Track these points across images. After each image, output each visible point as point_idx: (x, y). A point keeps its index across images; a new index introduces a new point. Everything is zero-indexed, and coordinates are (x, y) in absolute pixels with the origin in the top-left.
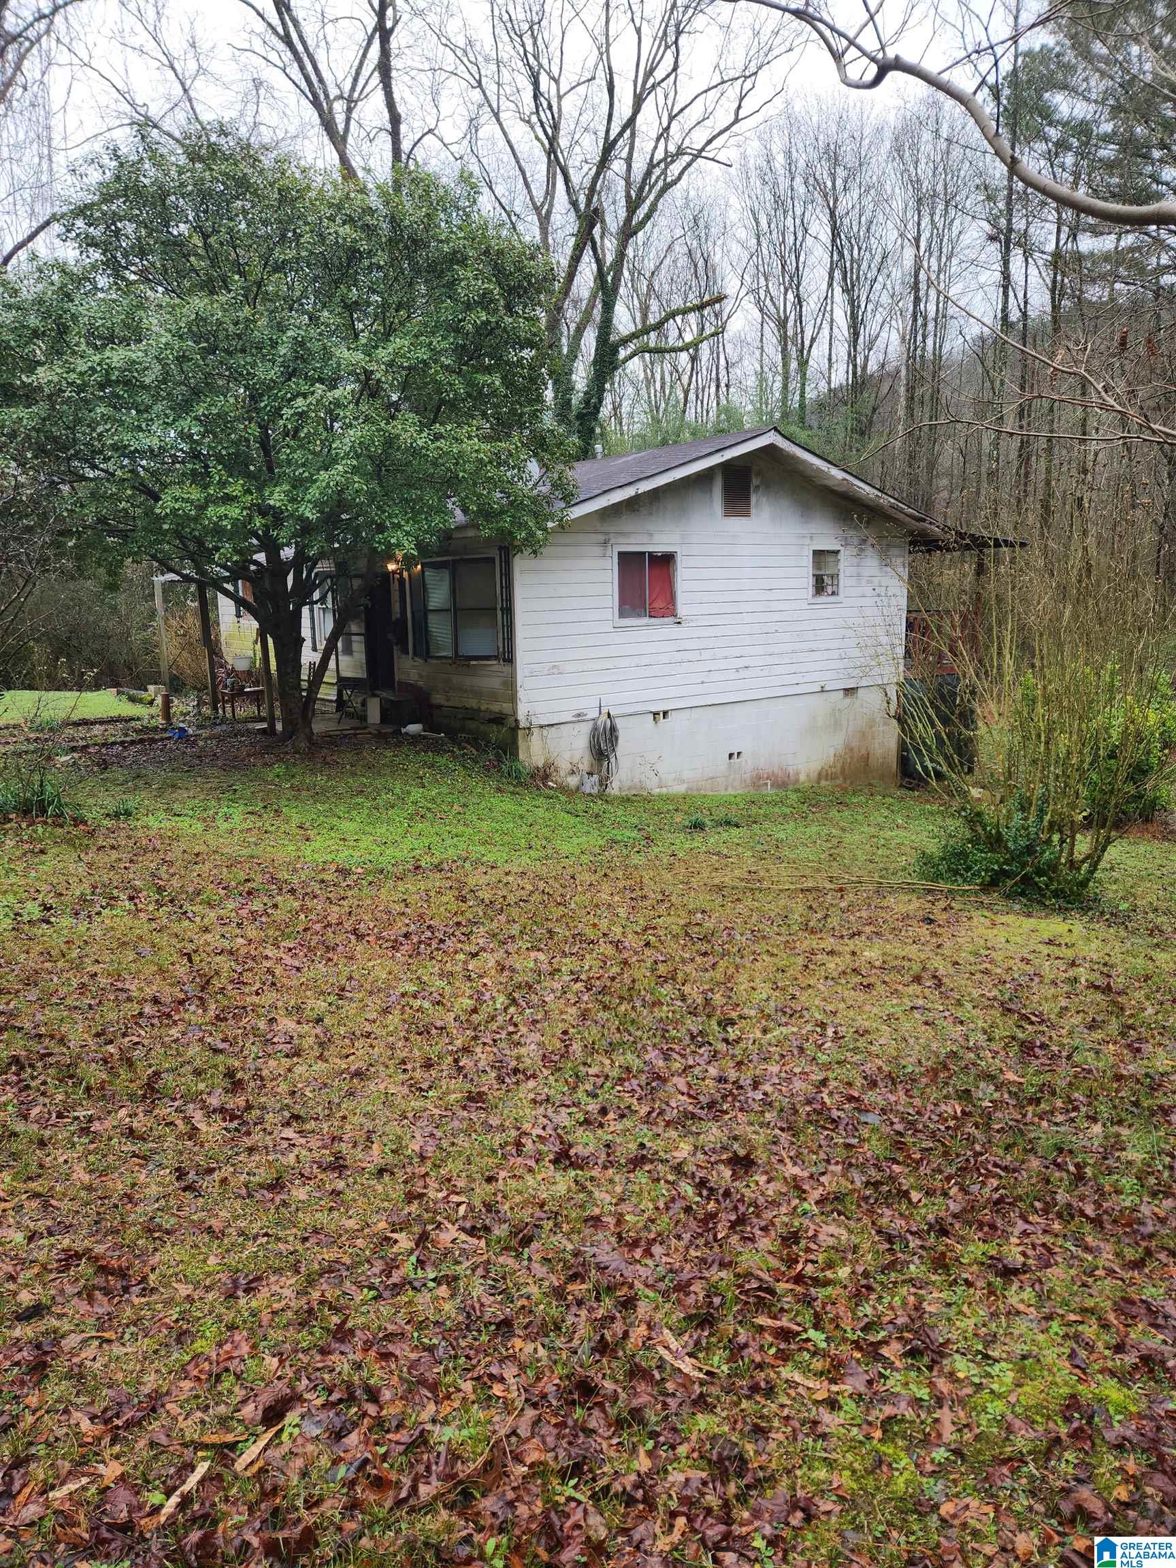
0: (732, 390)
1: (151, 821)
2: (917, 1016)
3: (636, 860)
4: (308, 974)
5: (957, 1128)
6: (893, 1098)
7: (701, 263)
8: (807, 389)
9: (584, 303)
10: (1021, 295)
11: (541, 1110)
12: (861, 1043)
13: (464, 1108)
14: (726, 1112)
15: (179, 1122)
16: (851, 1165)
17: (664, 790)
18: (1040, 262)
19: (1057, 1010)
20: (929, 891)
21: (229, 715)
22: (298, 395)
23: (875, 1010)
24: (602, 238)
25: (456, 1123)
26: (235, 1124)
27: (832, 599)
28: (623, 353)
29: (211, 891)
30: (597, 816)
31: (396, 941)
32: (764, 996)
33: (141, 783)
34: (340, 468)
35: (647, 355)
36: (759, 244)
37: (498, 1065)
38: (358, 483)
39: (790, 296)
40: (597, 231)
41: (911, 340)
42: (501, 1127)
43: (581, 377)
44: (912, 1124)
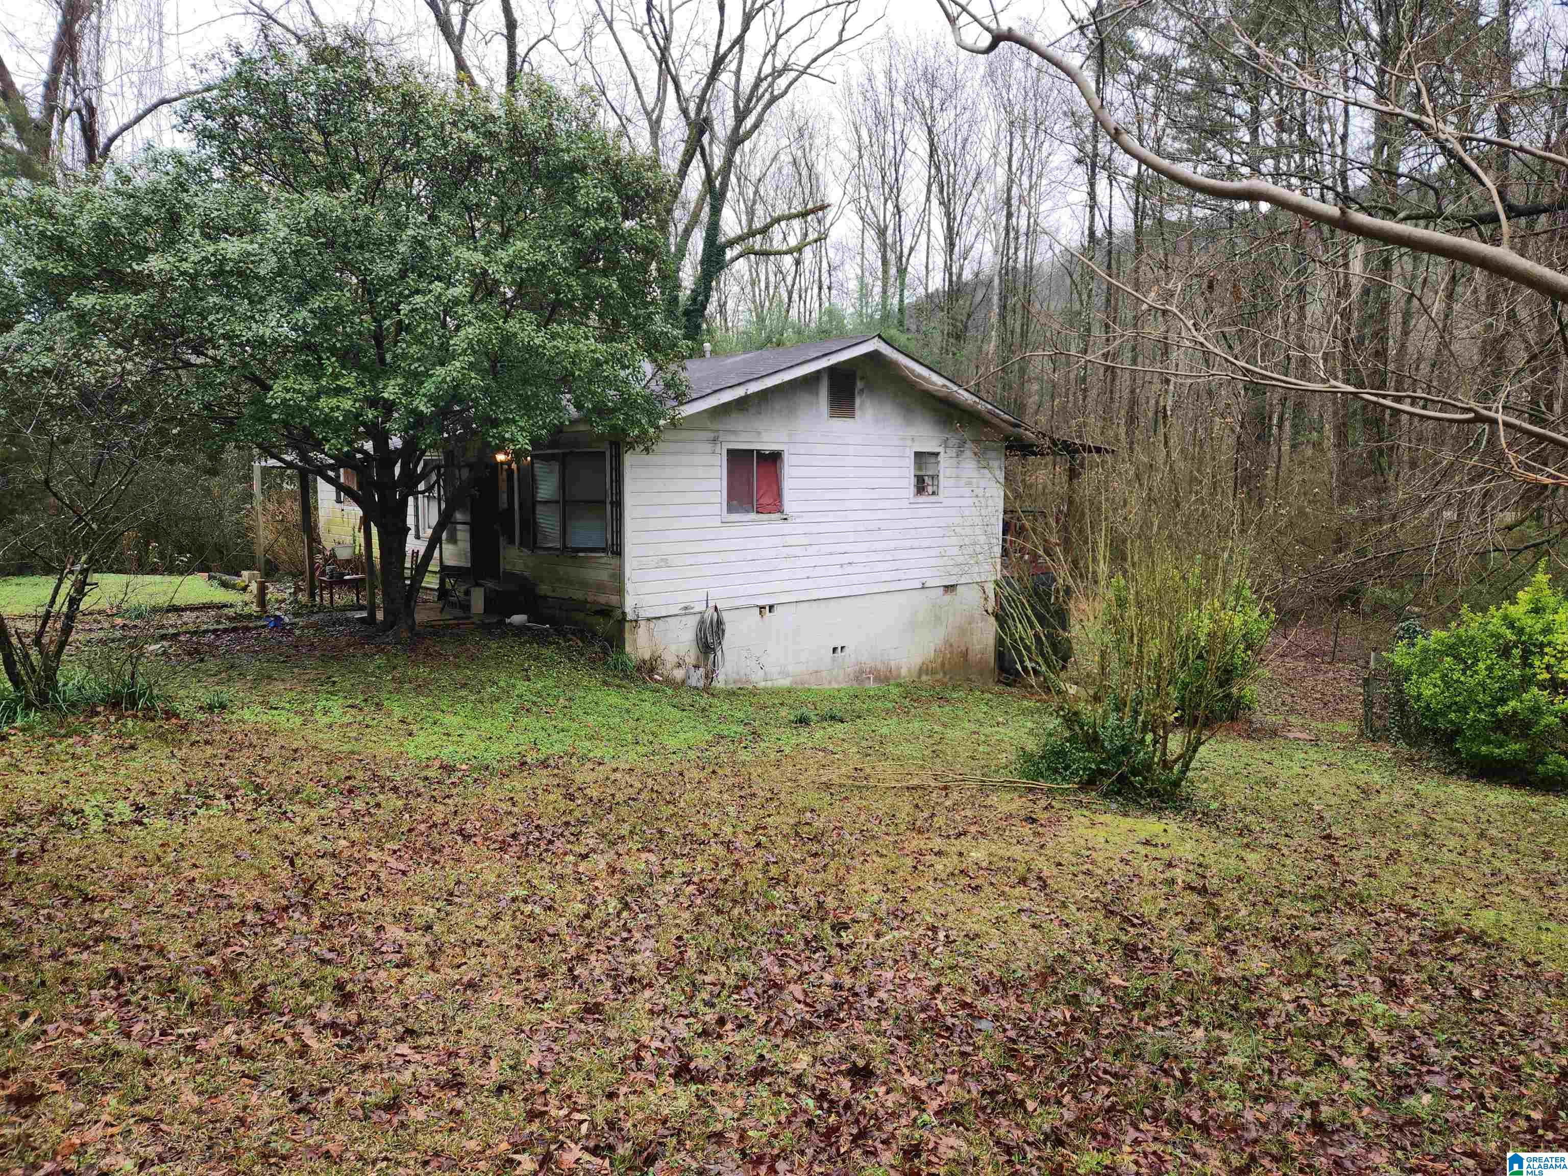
0: (833, 292)
1: (247, 714)
2: (1025, 919)
3: (743, 756)
4: (413, 879)
5: (1067, 1034)
6: (1004, 1004)
7: (805, 172)
8: (906, 293)
9: (693, 205)
10: (1106, 214)
11: (659, 1022)
12: (972, 948)
13: (581, 1020)
14: (843, 1021)
15: (288, 1039)
16: (967, 1074)
17: (769, 684)
18: (1124, 186)
19: (1156, 912)
20: (1030, 790)
21: (326, 603)
22: (417, 292)
23: (984, 913)
24: (710, 144)
25: (573, 1037)
26: (346, 1041)
27: (933, 499)
28: (729, 254)
29: (312, 790)
30: (704, 710)
31: (504, 842)
32: (876, 898)
33: (234, 674)
34: (458, 364)
35: (752, 257)
36: (861, 157)
37: (613, 974)
38: (475, 379)
39: (890, 206)
40: (706, 139)
41: (1004, 251)
42: (620, 1041)
43: (688, 275)
44: (1024, 1030)
